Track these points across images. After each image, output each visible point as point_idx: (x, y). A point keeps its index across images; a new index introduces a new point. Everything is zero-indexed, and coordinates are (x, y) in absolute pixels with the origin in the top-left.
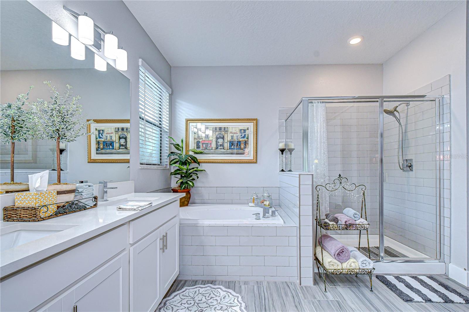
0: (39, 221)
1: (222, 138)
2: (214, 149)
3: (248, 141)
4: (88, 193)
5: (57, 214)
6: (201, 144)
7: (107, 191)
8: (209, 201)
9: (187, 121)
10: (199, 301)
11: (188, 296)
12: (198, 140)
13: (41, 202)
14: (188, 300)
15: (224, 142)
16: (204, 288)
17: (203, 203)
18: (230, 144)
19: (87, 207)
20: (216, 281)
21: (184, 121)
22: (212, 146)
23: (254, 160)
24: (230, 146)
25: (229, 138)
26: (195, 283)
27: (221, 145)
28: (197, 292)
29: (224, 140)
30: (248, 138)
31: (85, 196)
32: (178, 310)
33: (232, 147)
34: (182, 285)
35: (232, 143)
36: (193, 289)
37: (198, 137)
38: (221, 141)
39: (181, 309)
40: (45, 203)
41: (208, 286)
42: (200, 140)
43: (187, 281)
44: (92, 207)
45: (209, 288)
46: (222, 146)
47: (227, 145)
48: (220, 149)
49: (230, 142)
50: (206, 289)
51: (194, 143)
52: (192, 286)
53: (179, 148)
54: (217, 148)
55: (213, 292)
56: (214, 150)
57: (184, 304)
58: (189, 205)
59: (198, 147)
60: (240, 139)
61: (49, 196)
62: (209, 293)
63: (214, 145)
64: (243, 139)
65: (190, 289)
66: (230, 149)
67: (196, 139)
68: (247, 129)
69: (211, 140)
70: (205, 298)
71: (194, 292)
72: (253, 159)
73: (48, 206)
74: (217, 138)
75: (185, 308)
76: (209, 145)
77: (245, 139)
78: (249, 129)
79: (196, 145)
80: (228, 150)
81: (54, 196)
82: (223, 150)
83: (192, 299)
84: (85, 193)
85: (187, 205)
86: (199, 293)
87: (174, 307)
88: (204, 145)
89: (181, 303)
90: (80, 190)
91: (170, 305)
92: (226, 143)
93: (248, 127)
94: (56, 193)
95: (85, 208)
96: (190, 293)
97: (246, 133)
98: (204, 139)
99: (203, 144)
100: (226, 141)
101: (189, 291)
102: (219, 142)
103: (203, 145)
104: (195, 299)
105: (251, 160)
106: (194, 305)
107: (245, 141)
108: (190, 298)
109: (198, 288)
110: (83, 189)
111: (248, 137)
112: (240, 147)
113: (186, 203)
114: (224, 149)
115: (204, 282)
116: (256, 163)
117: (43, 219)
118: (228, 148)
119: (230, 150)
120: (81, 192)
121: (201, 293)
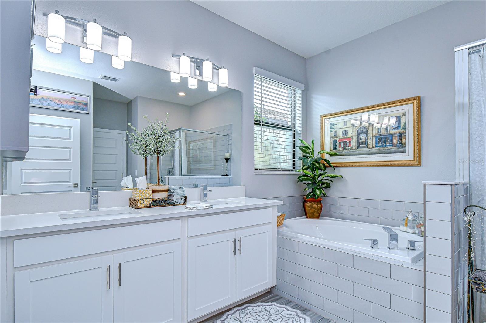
0: (137, 208)
1: (364, 133)
2: (354, 148)
3: (404, 133)
4: (179, 193)
5: (150, 206)
6: (338, 144)
7: (207, 193)
8: (348, 216)
9: (322, 117)
10: (273, 320)
11: (269, 311)
12: (335, 138)
13: (140, 196)
14: (265, 314)
15: (367, 138)
16: (290, 311)
17: (342, 218)
18: (376, 141)
19: (176, 204)
20: (310, 311)
21: (320, 118)
22: (352, 146)
23: (415, 161)
24: (376, 143)
25: (375, 132)
26: (288, 303)
27: (365, 142)
28: (280, 312)
29: (367, 135)
30: (404, 129)
31: (176, 195)
32: (249, 318)
33: (380, 143)
34: (275, 299)
35: (379, 139)
36: (279, 307)
37: (335, 136)
38: (364, 137)
39: (252, 319)
40: (149, 197)
41: (295, 312)
42: (338, 139)
43: (283, 298)
44: (180, 204)
45: (294, 313)
46: (365, 144)
47: (372, 142)
48: (363, 147)
49: (376, 137)
50: (291, 313)
51: (331, 143)
52: (281, 305)
53: (307, 151)
54: (358, 147)
55: (293, 319)
56: (355, 150)
57: (259, 316)
58: (320, 217)
59: (335, 148)
60: (391, 131)
61: (139, 193)
62: (289, 318)
63: (354, 143)
64: (397, 131)
65: (276, 306)
66: (376, 146)
67: (332, 137)
68: (403, 115)
69: (351, 137)
70: (281, 320)
71: (277, 310)
72: (413, 159)
73: (144, 200)
74: (358, 134)
75: (257, 319)
76: (348, 144)
77: (401, 130)
78: (406, 114)
79: (332, 145)
80: (373, 149)
81: (149, 193)
82: (366, 149)
83: (268, 316)
84: (176, 193)
85: (318, 217)
86: (280, 313)
87: (248, 313)
88: (342, 144)
89: (257, 314)
90: (172, 191)
91: (247, 311)
92: (370, 138)
93: (403, 111)
94: (152, 191)
95: (174, 205)
96: (272, 309)
97: (402, 121)
98: (341, 137)
99: (340, 143)
100: (370, 136)
101: (274, 307)
102: (360, 139)
103: (340, 145)
104: (271, 317)
105: (410, 161)
106: (266, 321)
107: (400, 133)
108: (269, 313)
109: (284, 309)
110: (174, 190)
111: (405, 126)
112: (392, 143)
113: (317, 214)
114: (367, 147)
115: (296, 306)
116: (419, 164)
117: (140, 208)
118: (374, 145)
119: (376, 149)
120: (173, 192)
121: (281, 315)
